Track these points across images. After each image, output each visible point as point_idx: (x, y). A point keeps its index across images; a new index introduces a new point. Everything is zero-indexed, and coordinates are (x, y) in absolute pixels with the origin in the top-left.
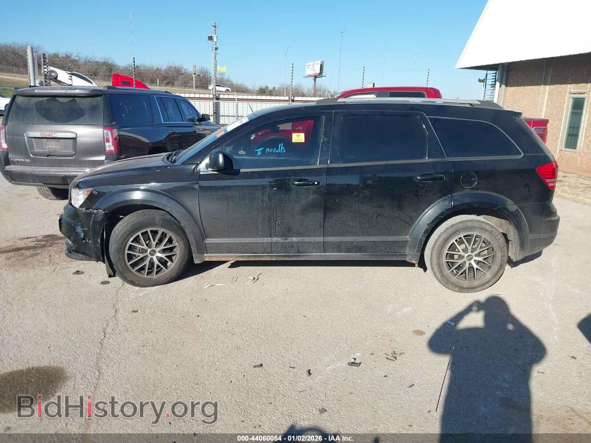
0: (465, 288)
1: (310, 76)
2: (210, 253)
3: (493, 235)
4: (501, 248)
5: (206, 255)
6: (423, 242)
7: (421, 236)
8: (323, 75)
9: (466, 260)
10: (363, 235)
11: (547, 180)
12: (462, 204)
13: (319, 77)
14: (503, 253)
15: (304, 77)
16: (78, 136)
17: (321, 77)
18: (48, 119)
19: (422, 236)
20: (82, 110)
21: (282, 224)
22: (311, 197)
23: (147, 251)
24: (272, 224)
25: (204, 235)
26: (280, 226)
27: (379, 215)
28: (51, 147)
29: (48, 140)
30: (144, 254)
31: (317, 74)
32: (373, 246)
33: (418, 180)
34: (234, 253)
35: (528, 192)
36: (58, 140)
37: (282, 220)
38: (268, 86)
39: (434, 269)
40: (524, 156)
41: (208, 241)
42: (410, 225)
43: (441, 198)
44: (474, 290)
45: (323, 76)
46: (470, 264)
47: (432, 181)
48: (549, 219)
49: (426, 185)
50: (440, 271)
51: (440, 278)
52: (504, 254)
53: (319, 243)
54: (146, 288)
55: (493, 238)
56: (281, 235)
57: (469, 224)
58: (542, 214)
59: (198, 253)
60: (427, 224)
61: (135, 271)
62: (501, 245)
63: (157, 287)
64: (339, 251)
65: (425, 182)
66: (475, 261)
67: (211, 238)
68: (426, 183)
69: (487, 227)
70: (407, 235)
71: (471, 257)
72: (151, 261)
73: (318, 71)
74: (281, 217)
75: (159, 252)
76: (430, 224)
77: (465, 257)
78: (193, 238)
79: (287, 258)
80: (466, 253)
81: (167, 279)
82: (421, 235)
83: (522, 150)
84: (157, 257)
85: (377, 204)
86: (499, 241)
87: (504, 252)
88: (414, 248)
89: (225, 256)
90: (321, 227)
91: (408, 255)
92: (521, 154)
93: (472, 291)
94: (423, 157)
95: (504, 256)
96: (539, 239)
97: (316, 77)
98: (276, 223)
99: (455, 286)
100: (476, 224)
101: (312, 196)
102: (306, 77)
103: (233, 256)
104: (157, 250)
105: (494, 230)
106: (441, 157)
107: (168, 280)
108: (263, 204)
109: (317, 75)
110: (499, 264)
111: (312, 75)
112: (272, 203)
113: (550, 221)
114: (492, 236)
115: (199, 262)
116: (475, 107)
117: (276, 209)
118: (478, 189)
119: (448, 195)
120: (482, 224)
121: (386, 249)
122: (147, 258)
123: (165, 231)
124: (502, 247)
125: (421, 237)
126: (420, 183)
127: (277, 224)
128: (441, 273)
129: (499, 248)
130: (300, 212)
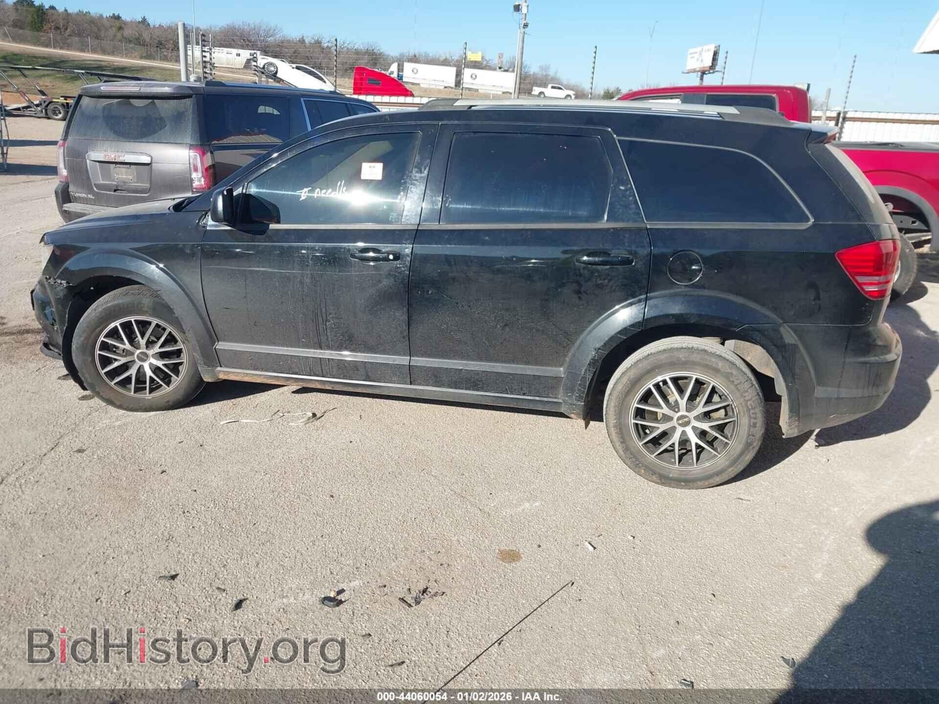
0: (671, 479)
1: (694, 71)
2: (226, 366)
3: (733, 381)
4: (749, 410)
5: (219, 369)
6: (588, 383)
7: (583, 371)
8: (716, 69)
9: (677, 426)
10: (480, 359)
11: (861, 279)
12: (667, 316)
13: (710, 73)
14: (752, 420)
15: (683, 73)
16: (153, 161)
17: (713, 73)
18: (115, 132)
19: (586, 370)
20: (161, 119)
21: (337, 328)
22: (384, 283)
23: (132, 354)
24: (320, 326)
25: (213, 336)
26: (335, 330)
27: (506, 325)
28: (120, 176)
29: (117, 165)
30: (128, 358)
31: (707, 67)
32: (497, 380)
33: (584, 262)
34: (262, 370)
35: (815, 300)
36: (128, 166)
37: (335, 321)
38: (620, 88)
39: (611, 435)
40: (814, 225)
41: (221, 346)
42: (564, 347)
43: (626, 300)
44: (691, 484)
45: (717, 71)
46: (684, 433)
47: (608, 267)
48: (862, 359)
49: (596, 274)
50: (622, 440)
51: (622, 453)
52: (755, 421)
53: (400, 367)
54: (135, 413)
55: (732, 387)
56: (338, 347)
57: (682, 356)
58: (846, 348)
59: (205, 364)
60: (595, 349)
61: (115, 384)
62: (749, 403)
63: (152, 413)
64: (438, 383)
65: (594, 267)
66: (694, 428)
67: (224, 340)
68: (597, 271)
69: (720, 365)
70: (561, 366)
71: (686, 419)
72: (141, 370)
73: (708, 63)
74: (334, 315)
75: (153, 356)
76: (599, 349)
77: (675, 419)
78: (194, 338)
79: (350, 388)
80: (677, 412)
81: (168, 402)
82: (585, 368)
83: (811, 213)
84: (151, 365)
85: (503, 304)
86: (744, 395)
87: (755, 418)
88: (572, 391)
89: (247, 374)
90: (404, 337)
91: (563, 404)
92: (808, 220)
93: (685, 485)
94: (598, 217)
95: (755, 425)
96: (838, 398)
97: (703, 73)
98: (327, 323)
99: (651, 472)
100: (696, 357)
101: (386, 280)
102: (687, 73)
103: (260, 375)
104: (151, 352)
105: (734, 372)
106: (635, 221)
107: (171, 403)
108: (303, 288)
109: (705, 69)
110: (744, 441)
111: (698, 69)
112: (318, 288)
113: (865, 363)
114: (729, 384)
115: (210, 380)
116: (727, 120)
117: (325, 299)
118: (703, 287)
119: (641, 295)
120: (708, 358)
121: (522, 389)
122: (133, 365)
123: (162, 323)
124: (750, 407)
125: (583, 373)
126: (584, 268)
127: (328, 326)
128: (624, 445)
129: (745, 409)
130: (366, 307)
